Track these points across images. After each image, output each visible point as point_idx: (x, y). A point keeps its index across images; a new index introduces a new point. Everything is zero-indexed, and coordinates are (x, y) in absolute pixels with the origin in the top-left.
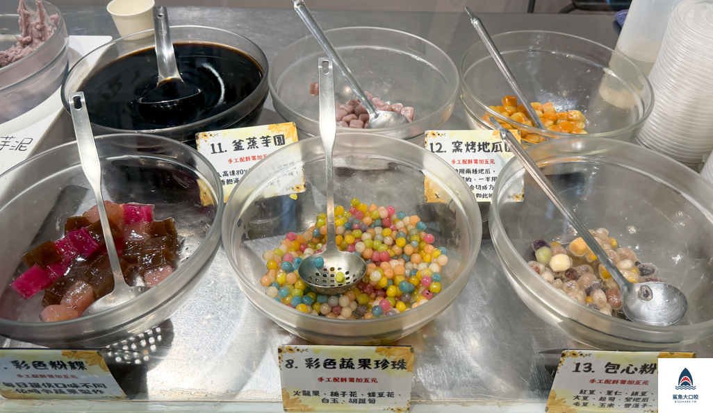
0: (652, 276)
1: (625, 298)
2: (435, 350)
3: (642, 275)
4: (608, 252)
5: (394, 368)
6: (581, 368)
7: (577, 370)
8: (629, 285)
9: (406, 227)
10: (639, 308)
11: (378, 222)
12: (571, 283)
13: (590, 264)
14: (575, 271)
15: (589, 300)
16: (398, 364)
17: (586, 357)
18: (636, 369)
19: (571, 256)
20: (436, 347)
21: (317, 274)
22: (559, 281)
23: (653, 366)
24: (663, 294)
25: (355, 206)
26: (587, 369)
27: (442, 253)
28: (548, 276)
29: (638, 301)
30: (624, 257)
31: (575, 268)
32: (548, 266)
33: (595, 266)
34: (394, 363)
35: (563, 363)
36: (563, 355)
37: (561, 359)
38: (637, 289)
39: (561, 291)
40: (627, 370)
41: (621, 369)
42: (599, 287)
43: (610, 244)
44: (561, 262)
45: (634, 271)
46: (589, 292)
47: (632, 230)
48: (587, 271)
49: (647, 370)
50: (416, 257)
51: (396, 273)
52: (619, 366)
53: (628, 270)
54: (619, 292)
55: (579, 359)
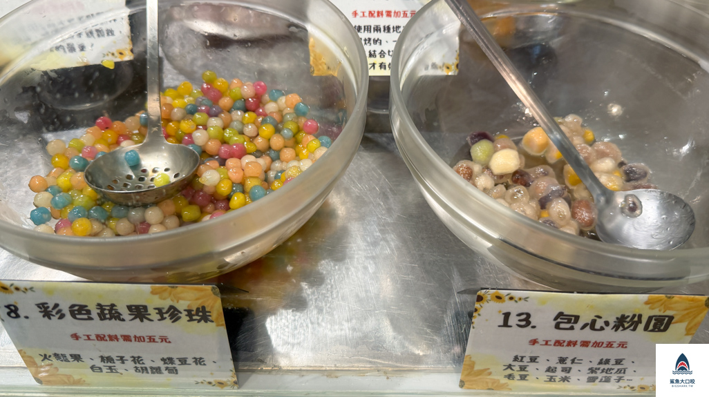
0: (643, 182)
1: (601, 212)
2: (301, 289)
3: (629, 180)
4: (578, 148)
5: (191, 320)
6: (513, 320)
7: (506, 324)
8: (608, 195)
9: (280, 111)
10: (619, 228)
11: (239, 104)
12: (520, 191)
13: (552, 166)
14: (527, 174)
15: (545, 215)
16: (197, 315)
17: (520, 302)
18: (607, 323)
19: (523, 154)
20: (304, 285)
21: (129, 177)
22: (501, 188)
23: (636, 319)
24: (658, 208)
25: (210, 82)
26: (523, 323)
27: (322, 145)
28: (484, 181)
29: (620, 218)
30: (602, 155)
31: (528, 170)
32: (486, 167)
33: (559, 169)
34: (189, 313)
35: (481, 312)
36: (480, 299)
37: (477, 305)
38: (619, 200)
39: (502, 201)
40: (592, 325)
41: (580, 323)
42: (560, 196)
43: (584, 137)
44: (506, 160)
45: (617, 174)
46: (544, 203)
47: (615, 110)
48: (545, 174)
49: (626, 325)
50: (288, 153)
51: (247, 175)
52: (577, 318)
53: (608, 172)
54: (592, 204)
55: (508, 306)
